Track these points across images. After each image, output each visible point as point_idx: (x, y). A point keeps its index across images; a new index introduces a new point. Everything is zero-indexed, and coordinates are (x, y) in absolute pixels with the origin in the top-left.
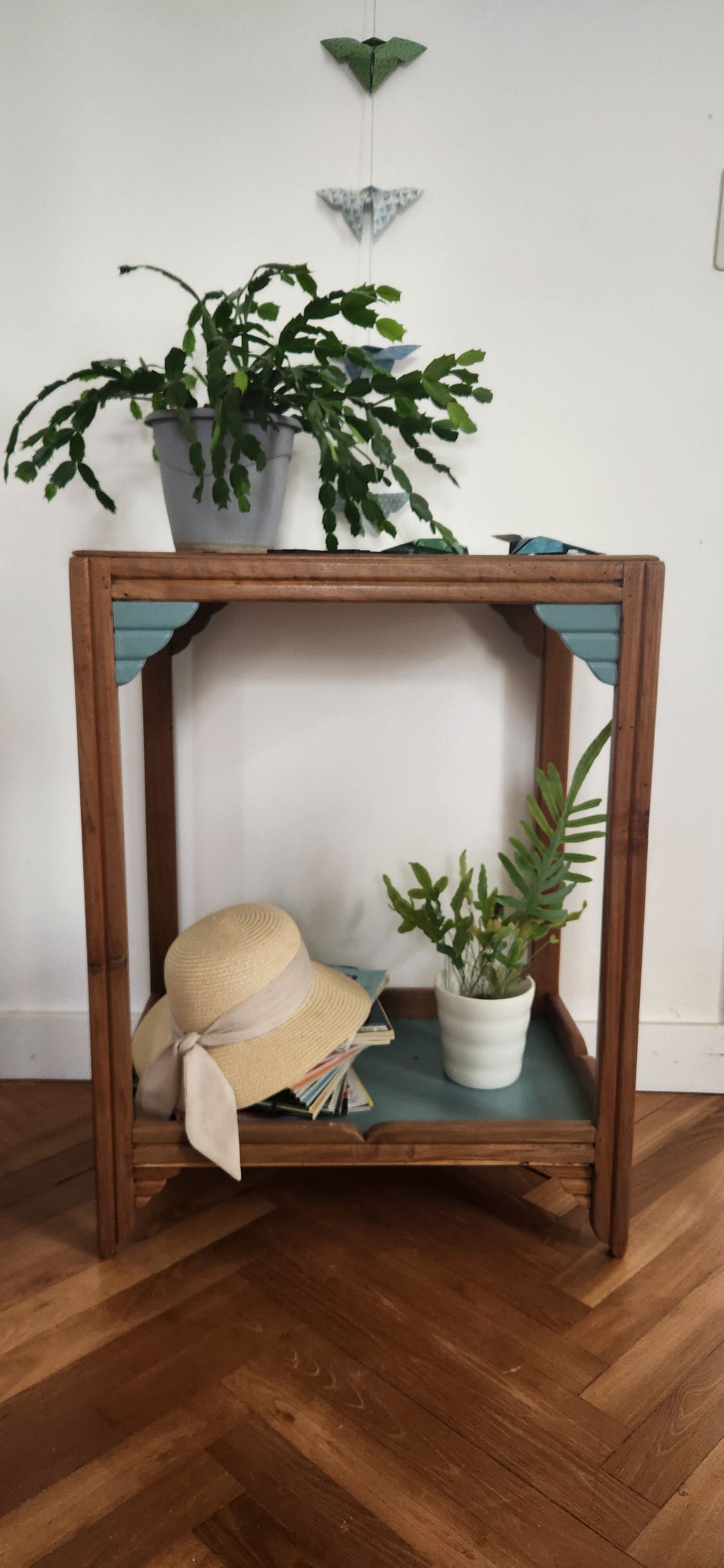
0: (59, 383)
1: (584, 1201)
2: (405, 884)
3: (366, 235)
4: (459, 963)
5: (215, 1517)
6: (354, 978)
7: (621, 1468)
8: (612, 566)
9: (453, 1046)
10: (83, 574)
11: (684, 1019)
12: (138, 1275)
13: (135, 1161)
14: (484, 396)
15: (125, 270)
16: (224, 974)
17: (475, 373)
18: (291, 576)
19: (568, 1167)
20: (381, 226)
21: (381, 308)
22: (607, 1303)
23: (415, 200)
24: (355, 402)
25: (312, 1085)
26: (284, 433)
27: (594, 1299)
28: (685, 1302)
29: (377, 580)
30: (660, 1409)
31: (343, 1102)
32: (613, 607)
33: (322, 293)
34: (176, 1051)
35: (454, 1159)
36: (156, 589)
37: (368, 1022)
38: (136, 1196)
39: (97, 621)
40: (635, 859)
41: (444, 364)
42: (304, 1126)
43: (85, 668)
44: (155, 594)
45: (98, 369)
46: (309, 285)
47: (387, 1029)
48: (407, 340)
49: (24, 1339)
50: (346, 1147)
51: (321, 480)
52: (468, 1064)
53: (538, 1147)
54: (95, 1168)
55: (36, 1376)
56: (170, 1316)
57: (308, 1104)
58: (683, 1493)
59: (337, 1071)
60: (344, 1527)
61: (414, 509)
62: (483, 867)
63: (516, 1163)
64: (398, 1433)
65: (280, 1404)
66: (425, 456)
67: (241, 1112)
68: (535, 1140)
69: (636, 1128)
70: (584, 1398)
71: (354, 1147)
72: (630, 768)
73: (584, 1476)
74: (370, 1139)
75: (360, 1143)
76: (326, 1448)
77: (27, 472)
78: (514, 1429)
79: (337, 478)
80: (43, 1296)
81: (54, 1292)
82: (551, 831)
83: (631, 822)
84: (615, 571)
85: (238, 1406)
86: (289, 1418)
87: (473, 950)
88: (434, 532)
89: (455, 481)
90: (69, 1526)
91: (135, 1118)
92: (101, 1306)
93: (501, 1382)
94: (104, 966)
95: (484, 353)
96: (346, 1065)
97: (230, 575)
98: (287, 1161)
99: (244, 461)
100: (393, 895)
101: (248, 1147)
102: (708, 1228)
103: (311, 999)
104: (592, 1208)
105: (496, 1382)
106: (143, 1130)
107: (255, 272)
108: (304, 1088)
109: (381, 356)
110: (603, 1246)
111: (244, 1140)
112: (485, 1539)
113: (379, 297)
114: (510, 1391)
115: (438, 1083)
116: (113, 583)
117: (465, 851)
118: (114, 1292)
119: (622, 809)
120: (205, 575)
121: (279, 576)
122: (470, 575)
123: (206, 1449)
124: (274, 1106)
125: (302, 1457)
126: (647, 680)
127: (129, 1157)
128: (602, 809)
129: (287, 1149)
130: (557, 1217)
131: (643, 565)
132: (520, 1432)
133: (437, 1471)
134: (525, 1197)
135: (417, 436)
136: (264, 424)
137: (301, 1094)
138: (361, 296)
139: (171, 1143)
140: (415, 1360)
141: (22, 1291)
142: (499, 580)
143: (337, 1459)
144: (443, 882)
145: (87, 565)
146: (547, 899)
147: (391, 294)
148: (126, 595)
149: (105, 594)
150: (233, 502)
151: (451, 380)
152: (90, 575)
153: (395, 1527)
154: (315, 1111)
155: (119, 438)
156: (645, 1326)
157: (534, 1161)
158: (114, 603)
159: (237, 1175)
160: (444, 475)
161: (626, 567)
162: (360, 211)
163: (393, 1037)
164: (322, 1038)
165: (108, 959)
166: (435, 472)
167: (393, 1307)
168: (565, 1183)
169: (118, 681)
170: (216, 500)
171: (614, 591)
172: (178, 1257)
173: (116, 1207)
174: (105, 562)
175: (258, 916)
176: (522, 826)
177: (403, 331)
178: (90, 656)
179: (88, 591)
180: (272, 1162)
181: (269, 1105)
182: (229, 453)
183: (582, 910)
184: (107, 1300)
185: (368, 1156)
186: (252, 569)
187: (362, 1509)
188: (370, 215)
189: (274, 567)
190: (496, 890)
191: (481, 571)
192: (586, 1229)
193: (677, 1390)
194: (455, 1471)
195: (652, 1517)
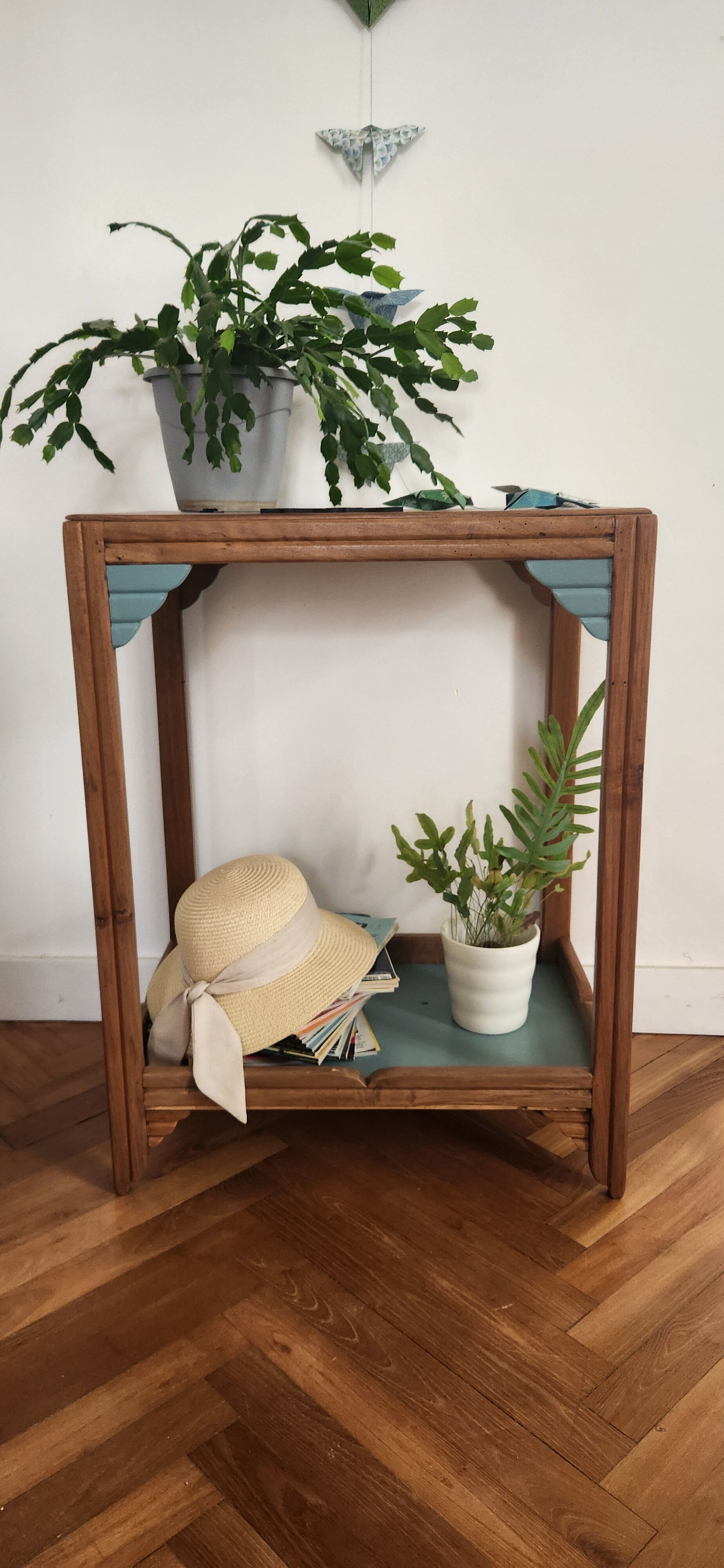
0: (52, 346)
1: (582, 1144)
2: (413, 833)
3: (367, 177)
4: (464, 912)
5: (210, 1443)
6: (364, 926)
7: (603, 1402)
8: (603, 520)
9: (458, 992)
10: (76, 539)
11: (695, 964)
12: (153, 1210)
13: (146, 1103)
14: (485, 343)
15: (114, 227)
16: (230, 926)
17: (472, 320)
18: (281, 537)
19: (565, 1111)
20: (381, 167)
21: (378, 256)
22: (599, 1244)
23: (416, 139)
24: (353, 353)
25: (318, 1032)
26: (282, 388)
27: (587, 1239)
28: (679, 1244)
29: (367, 539)
30: (644, 1347)
31: (350, 1047)
32: (606, 561)
33: (315, 243)
34: (185, 999)
35: (455, 1104)
36: (148, 552)
37: (372, 971)
38: (148, 1137)
39: (92, 585)
40: (629, 812)
41: (438, 314)
42: (308, 1072)
43: (82, 631)
44: (148, 558)
45: (87, 330)
46: (302, 234)
47: (391, 978)
48: (404, 286)
49: (40, 1272)
50: (349, 1092)
51: (322, 432)
52: (473, 1010)
53: (536, 1092)
54: (109, 1110)
55: (49, 1307)
56: (179, 1251)
57: (313, 1050)
58: (661, 1428)
59: (347, 1014)
60: (331, 1455)
61: (414, 461)
62: (488, 817)
63: (515, 1108)
64: (389, 1365)
65: (278, 1337)
66: (426, 406)
67: (245, 1057)
68: (533, 1086)
69: (633, 1076)
70: (571, 1335)
71: (356, 1091)
72: (623, 724)
73: (564, 1410)
74: (371, 1085)
75: (364, 1088)
76: (319, 1379)
77: (23, 435)
78: (500, 1364)
79: (338, 430)
80: (61, 1230)
81: (71, 1227)
82: (553, 782)
83: (625, 777)
84: (606, 524)
85: (237, 1337)
86: (286, 1349)
87: (478, 899)
88: (436, 484)
89: (458, 431)
90: (73, 1448)
91: (147, 1063)
92: (113, 1241)
93: (491, 1318)
94: (111, 919)
95: (477, 302)
96: (356, 1010)
97: (221, 537)
98: (291, 1105)
99: (235, 419)
100: (402, 844)
101: (255, 1092)
102: (708, 1170)
103: (317, 948)
104: (590, 1150)
105: (486, 1318)
106: (153, 1074)
107: (246, 224)
108: (309, 1035)
109: (384, 302)
110: (602, 1187)
111: (250, 1085)
112: (464, 1469)
113: (374, 246)
114: (498, 1326)
115: (446, 1028)
116: (106, 547)
117: (472, 801)
118: (126, 1228)
119: (616, 764)
120: (196, 537)
121: (269, 537)
122: (460, 532)
123: (207, 1378)
124: (281, 1051)
125: (297, 1387)
126: (639, 635)
127: (141, 1100)
128: (598, 762)
129: (292, 1093)
130: (559, 1158)
131: (635, 519)
132: (505, 1366)
133: (422, 1402)
134: (529, 1138)
135: (416, 386)
136: (257, 378)
137: (307, 1040)
138: (354, 246)
139: (181, 1087)
140: (410, 1296)
141: (43, 1224)
142: (489, 537)
143: (328, 1388)
144: (450, 832)
145: (80, 529)
146: (552, 850)
147: (387, 242)
148: (119, 558)
149: (99, 558)
150: (226, 463)
151: (450, 328)
152: (83, 539)
153: (378, 1454)
154: (320, 1057)
155: (124, 392)
156: (636, 1267)
157: (531, 1106)
158: (108, 566)
159: (243, 1118)
160: (446, 424)
161: (617, 521)
162: (360, 152)
163: (397, 986)
164: (326, 987)
165: (114, 912)
166: (438, 421)
167: (391, 1243)
168: (565, 1126)
169: (115, 643)
170: (210, 460)
171: (606, 545)
172: (193, 1192)
173: (129, 1145)
174: (98, 526)
175: (265, 867)
176: (524, 777)
177: (401, 279)
178: (86, 618)
179: (82, 554)
180: (276, 1106)
181: (277, 1050)
182: (221, 411)
183: (585, 861)
184: (120, 1235)
185: (370, 1100)
186: (243, 531)
187: (350, 1438)
188: (370, 155)
189: (265, 527)
190: (501, 841)
191: (470, 527)
192: (586, 1170)
193: (662, 1328)
194: (441, 1403)
195: (629, 1451)
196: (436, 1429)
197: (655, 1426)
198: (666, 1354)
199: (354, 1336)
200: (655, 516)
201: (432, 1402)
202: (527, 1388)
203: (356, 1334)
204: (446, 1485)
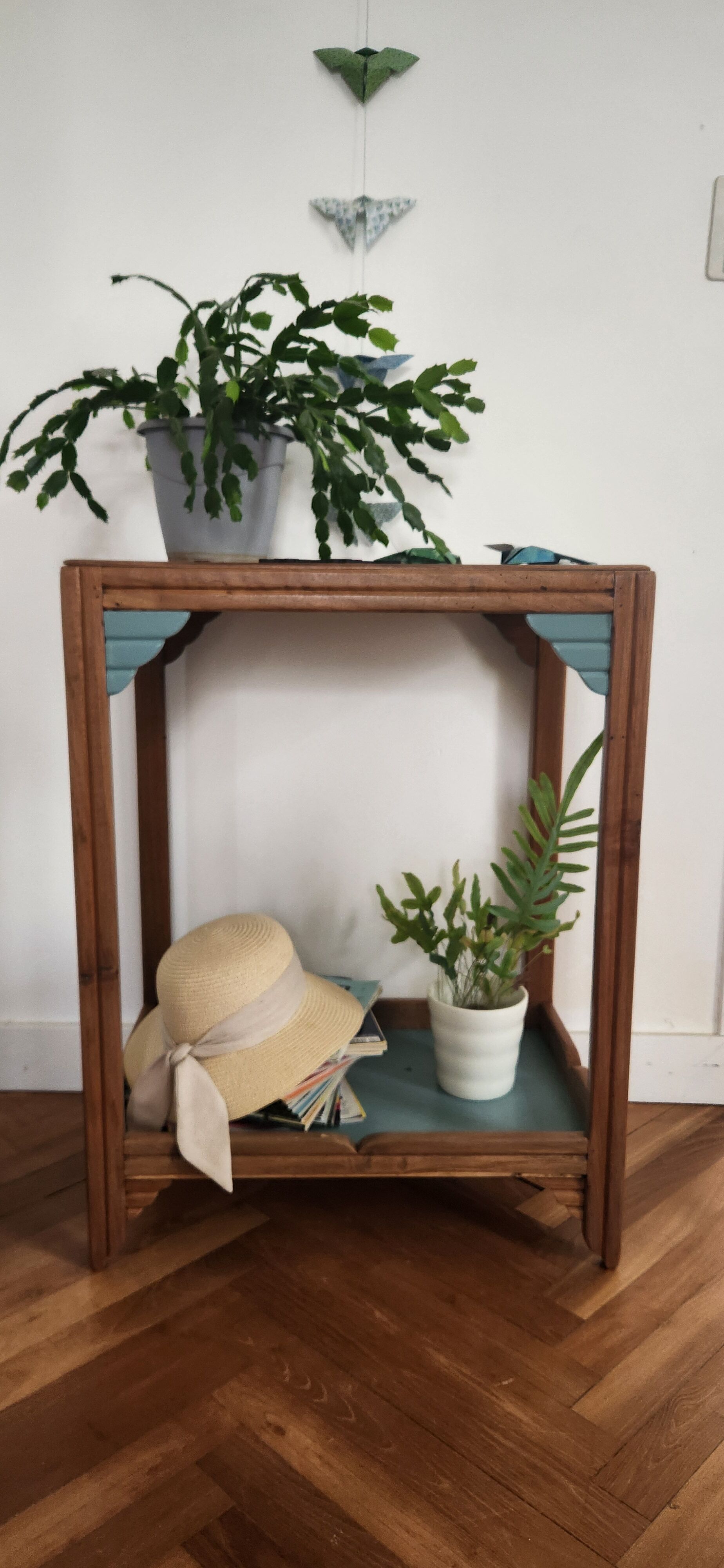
0: (51, 393)
1: (577, 1213)
2: (399, 894)
3: (359, 245)
4: (452, 974)
5: (205, 1532)
6: (348, 988)
7: (613, 1481)
8: (603, 577)
9: (445, 1056)
10: (74, 583)
11: (678, 1029)
12: (130, 1286)
13: (126, 1172)
14: (477, 406)
15: (117, 279)
16: (216, 985)
17: (467, 383)
18: (282, 586)
19: (560, 1178)
20: (374, 235)
21: (373, 318)
22: (599, 1315)
23: (408, 210)
24: (347, 411)
25: (304, 1097)
26: (277, 442)
27: (586, 1311)
28: (677, 1314)
29: (369, 590)
30: (651, 1422)
31: (336, 1113)
32: (604, 618)
33: (314, 302)
34: (167, 1063)
35: (446, 1171)
36: (148, 599)
37: (361, 1033)
38: (127, 1208)
39: (88, 631)
40: (626, 868)
41: (435, 374)
42: (296, 1138)
43: (77, 678)
44: (147, 604)
45: (89, 378)
46: (301, 294)
47: (379, 1040)
48: (399, 350)
49: (14, 1353)
50: (339, 1159)
51: (314, 489)
52: (460, 1074)
53: (530, 1158)
54: (86, 1180)
55: (26, 1389)
56: (161, 1328)
57: (300, 1115)
58: (674, 1505)
59: (329, 1082)
60: (334, 1541)
61: (406, 519)
62: (476, 877)
63: (508, 1175)
64: (389, 1446)
65: (271, 1418)
66: (418, 466)
67: (233, 1123)
68: (527, 1151)
69: (628, 1140)
70: (575, 1410)
71: (346, 1158)
72: (622, 777)
73: (575, 1489)
74: (362, 1151)
75: (352, 1154)
76: (316, 1461)
77: (18, 481)
78: (506, 1442)
79: (330, 488)
80: (34, 1309)
81: (45, 1305)
82: (544, 840)
83: (623, 832)
84: (606, 580)
85: (228, 1419)
86: (281, 1431)
87: (466, 960)
88: (427, 542)
89: (448, 492)
90: (57, 1540)
91: (127, 1129)
92: (91, 1318)
93: (493, 1395)
94: (95, 977)
95: (476, 363)
96: (339, 1076)
97: (221, 585)
98: (279, 1173)
99: (236, 470)
100: (386, 905)
101: (240, 1159)
102: (701, 1239)
103: (303, 1010)
104: (585, 1219)
105: (487, 1394)
106: (134, 1141)
107: (247, 281)
108: (296, 1099)
109: (374, 365)
110: (596, 1257)
111: (236, 1152)
112: (475, 1553)
113: (371, 307)
114: (502, 1404)
115: (429, 1094)
116: (104, 592)
117: (458, 861)
118: (106, 1303)
119: (614, 819)
120: (197, 584)
121: (270, 586)
122: (462, 584)
123: (196, 1463)
124: (266, 1117)
125: (294, 1470)
126: (638, 689)
127: (121, 1168)
128: (594, 819)
129: (279, 1160)
130: (549, 1228)
131: (634, 575)
132: (511, 1445)
133: (427, 1484)
134: (518, 1208)
135: (409, 446)
136: (256, 433)
137: (293, 1105)
138: (353, 306)
139: (164, 1155)
140: (406, 1373)
141: (15, 1303)
142: (490, 590)
143: (328, 1473)
144: (437, 892)
145: (78, 574)
146: (541, 909)
147: (383, 304)
148: (118, 604)
149: (96, 604)
150: (225, 512)
151: (443, 390)
152: (81, 585)
153: (384, 1539)
154: (307, 1123)
155: (112, 447)
156: (638, 1338)
157: (527, 1173)
158: (105, 613)
159: (229, 1187)
160: (436, 485)
161: (617, 577)
162: (353, 221)
163: (386, 1048)
164: (315, 1049)
165: (99, 969)
166: (428, 482)
167: (385, 1319)
168: (558, 1194)
169: (109, 690)
170: (208, 509)
171: (605, 600)
172: (170, 1269)
173: (107, 1219)
174: (97, 573)
175: (251, 926)
176: (514, 836)
177: (396, 341)
178: (81, 665)
179: (79, 600)
180: (264, 1174)
181: (261, 1116)
182: (221, 462)
183: (575, 920)
184: (98, 1313)
185: (360, 1168)
186: (244, 579)
187: (352, 1523)
188: (362, 225)
189: (265, 576)
190: (489, 901)
191: (472, 580)
192: (579, 1240)
193: (669, 1402)
194: (446, 1485)
195: (643, 1530)
196: (442, 1512)
197: (669, 1503)
198: (673, 1430)
199: (350, 1416)
200: (653, 573)
201: (436, 1484)
202: (534, 1467)
203: (353, 1415)
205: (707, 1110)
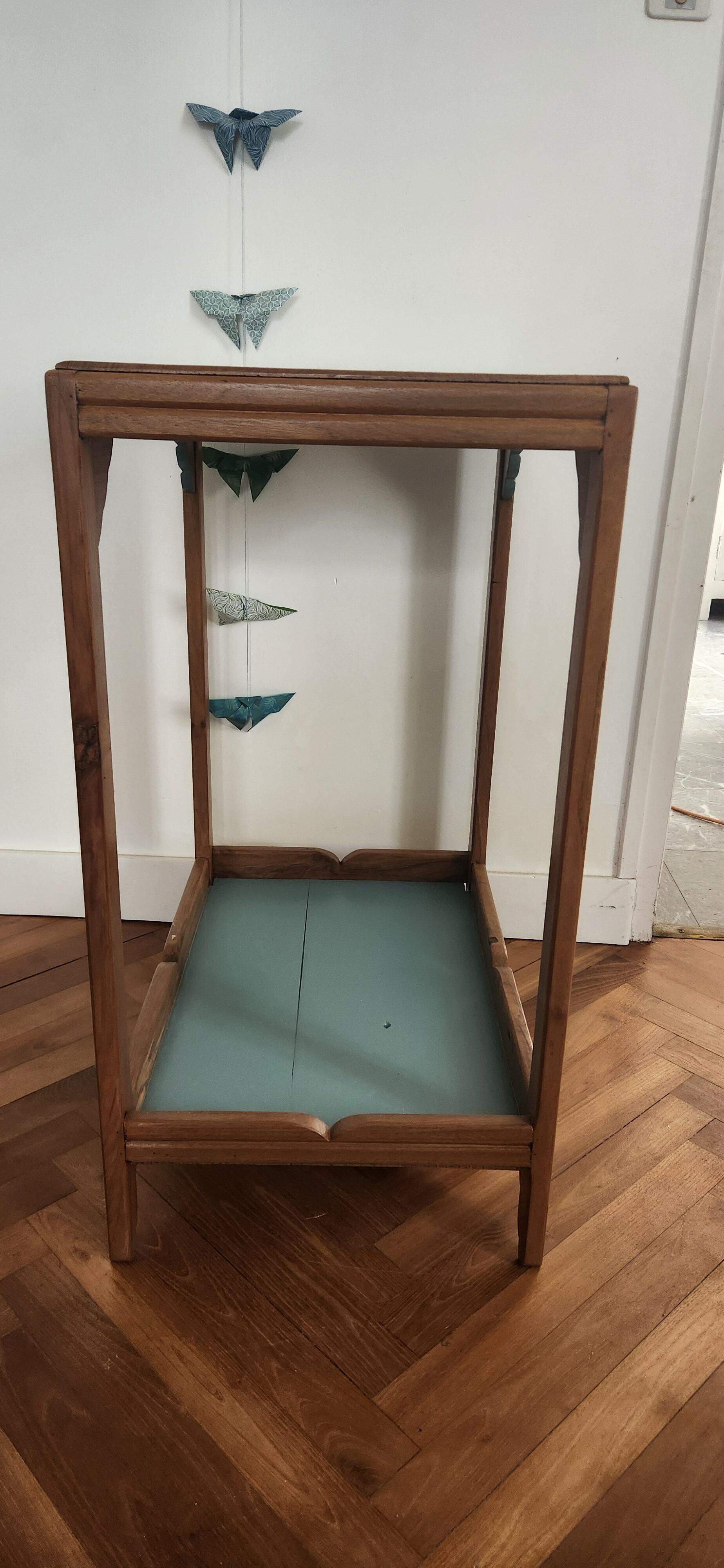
7: (394, 1316)
58: (446, 1342)
60: (107, 1365)
64: (186, 1275)
65: (79, 1244)
70: (378, 1246)
78: (300, 1275)
85: (37, 1243)
86: (84, 1256)
93: (300, 1227)
105: (295, 1227)
112: (239, 1382)
132: (304, 1277)
133: (212, 1313)
143: (119, 1297)
153: (155, 1365)
187: (130, 1348)
195: (409, 1366)
196: (220, 1341)
197: (442, 1340)
198: (468, 1268)
199: (157, 1244)
201: (221, 1313)
202: (321, 1300)
203: (160, 1243)
204: (217, 1398)
205: (599, 950)
